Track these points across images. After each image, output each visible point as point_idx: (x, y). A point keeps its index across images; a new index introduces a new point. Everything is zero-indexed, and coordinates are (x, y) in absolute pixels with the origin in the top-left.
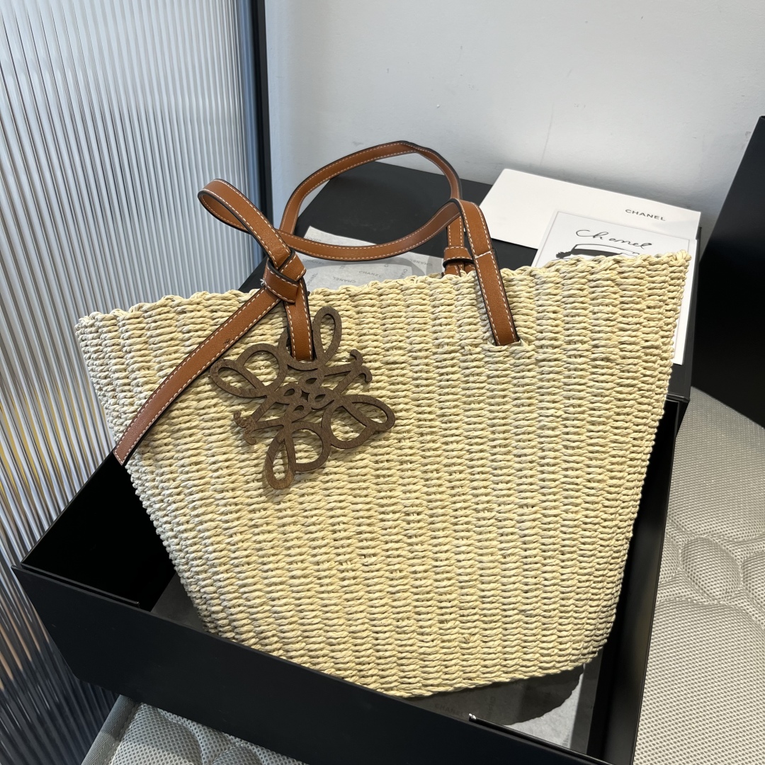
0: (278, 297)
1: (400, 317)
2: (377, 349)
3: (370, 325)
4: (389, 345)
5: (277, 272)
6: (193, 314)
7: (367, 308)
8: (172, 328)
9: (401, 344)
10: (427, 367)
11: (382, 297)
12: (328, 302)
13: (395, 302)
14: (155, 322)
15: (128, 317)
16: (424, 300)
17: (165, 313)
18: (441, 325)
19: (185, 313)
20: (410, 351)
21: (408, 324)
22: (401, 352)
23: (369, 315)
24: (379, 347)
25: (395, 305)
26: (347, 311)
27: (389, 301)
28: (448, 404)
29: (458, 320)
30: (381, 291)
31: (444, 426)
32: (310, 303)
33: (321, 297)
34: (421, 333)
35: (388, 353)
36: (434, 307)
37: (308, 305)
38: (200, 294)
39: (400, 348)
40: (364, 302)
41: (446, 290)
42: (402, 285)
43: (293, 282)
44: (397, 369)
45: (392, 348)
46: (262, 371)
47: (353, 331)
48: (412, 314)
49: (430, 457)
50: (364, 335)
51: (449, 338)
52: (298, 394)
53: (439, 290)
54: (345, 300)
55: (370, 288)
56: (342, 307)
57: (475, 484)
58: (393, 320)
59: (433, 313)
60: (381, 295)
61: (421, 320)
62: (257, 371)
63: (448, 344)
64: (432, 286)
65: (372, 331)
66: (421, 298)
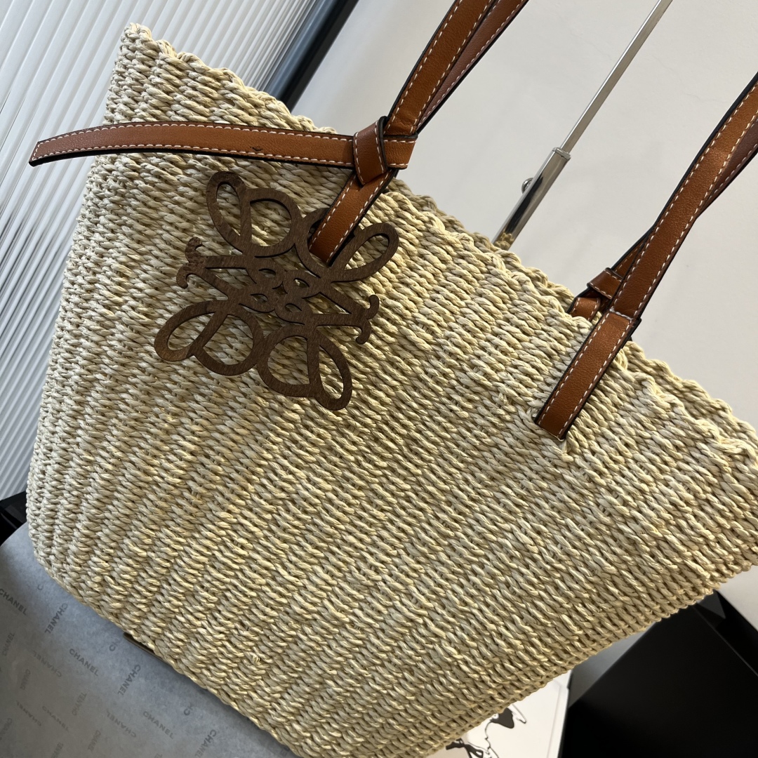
0: (353, 161)
1: (462, 299)
2: (407, 312)
3: (423, 280)
4: (423, 319)
5: (381, 137)
6: (240, 112)
7: (435, 259)
8: (207, 110)
9: (436, 329)
10: (442, 378)
11: (461, 261)
12: (398, 217)
13: (470, 277)
14: (194, 88)
15: (169, 60)
16: (504, 303)
17: (213, 88)
18: (496, 347)
19: (233, 104)
20: (439, 345)
21: (464, 315)
22: (429, 337)
23: (431, 268)
24: (411, 312)
25: (469, 282)
26: (411, 243)
27: (465, 272)
28: (430, 433)
29: (520, 359)
30: (466, 252)
31: (405, 450)
32: (378, 202)
33: (395, 205)
34: (468, 336)
35: (415, 326)
36: (508, 320)
37: (373, 202)
38: (267, 95)
39: (433, 333)
40: (437, 249)
41: (537, 313)
42: (495, 266)
43: (385, 162)
44: (410, 352)
45: (424, 326)
46: (263, 232)
47: (399, 271)
48: (477, 307)
49: (364, 469)
50: (407, 285)
51: (492, 368)
53: (529, 307)
54: (419, 230)
55: (458, 240)
56: (409, 235)
57: (385, 534)
58: (452, 296)
59: (500, 326)
60: (463, 257)
61: (480, 322)
63: (486, 374)
64: (526, 296)
65: (418, 288)
66: (502, 298)
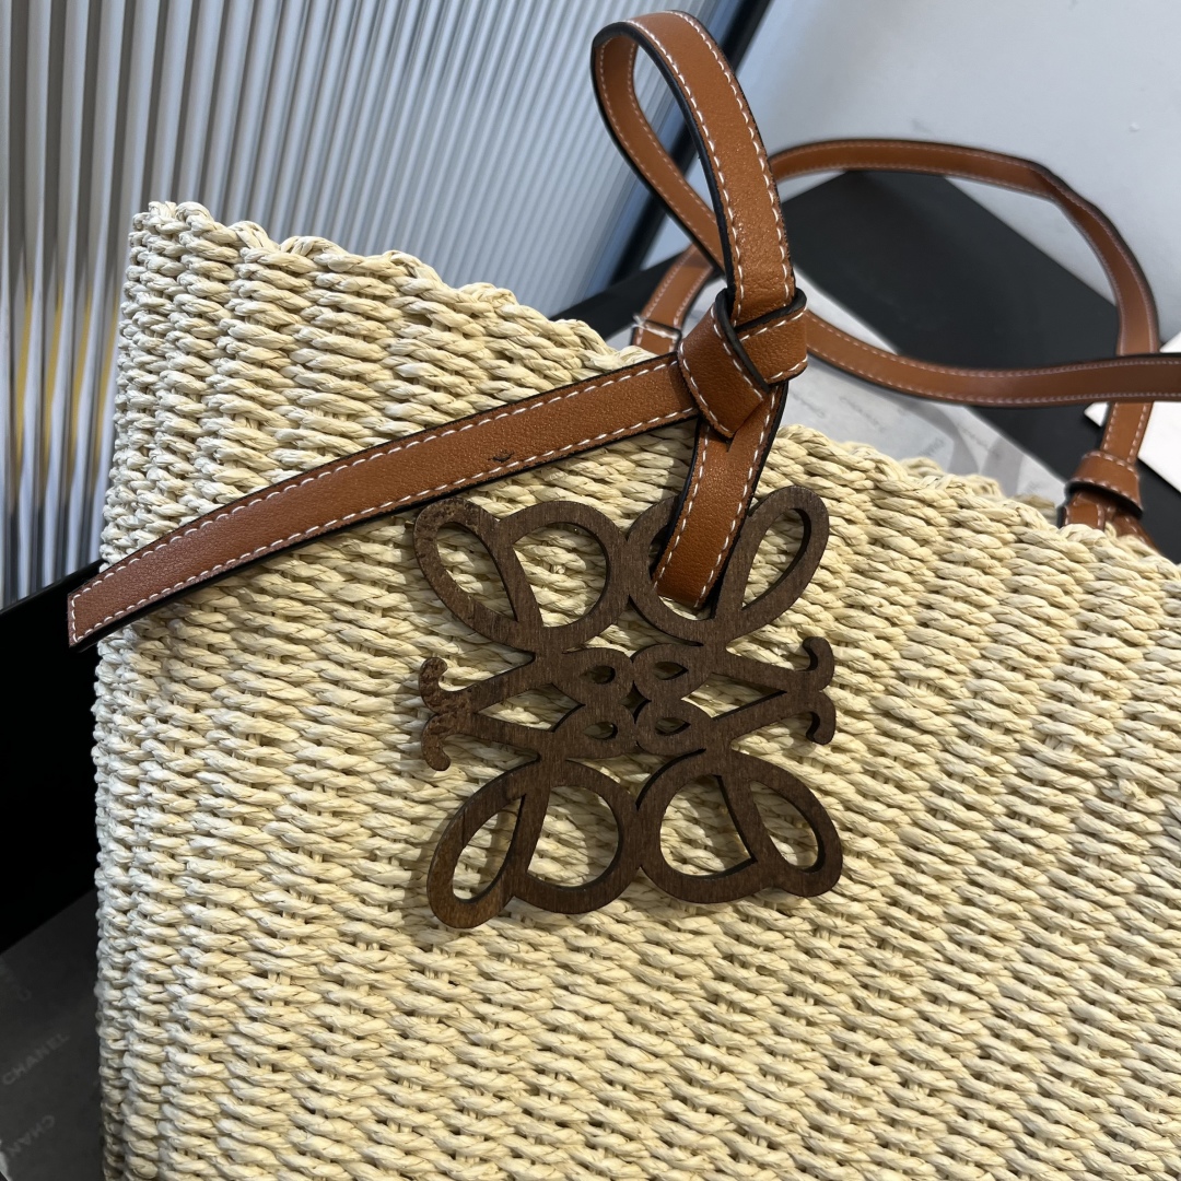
0: (694, 403)
1: (981, 607)
2: (879, 663)
3: (894, 591)
4: (915, 668)
5: (731, 335)
6: (447, 337)
7: (907, 543)
8: (374, 347)
9: (949, 682)
10: (988, 778)
11: (960, 532)
12: (812, 474)
13: (988, 562)
14: (337, 308)
15: (270, 259)
16: (1067, 593)
17: (375, 297)
18: (1082, 685)
19: (428, 323)
20: (963, 712)
21: (995, 638)
22: (939, 702)
23: (904, 562)
24: (885, 659)
25: (985, 571)
26: (849, 521)
27: (974, 553)
28: (993, 900)
29: (1137, 698)
30: (965, 513)
31: (951, 948)
32: (772, 457)
33: (801, 452)
34: (1017, 678)
35: (902, 687)
36: (1085, 626)
37: (762, 462)
38: (493, 291)
39: (941, 691)
40: (907, 521)
41: (1143, 599)
42: (1027, 525)
43: (758, 383)
44: (905, 740)
45: (921, 681)
46: (554, 577)
47: (839, 583)
48: (1017, 616)
49: (875, 1012)
50: (864, 608)
51: (1087, 732)
52: (618, 690)
53: (1125, 591)
54: (858, 491)
55: (940, 491)
56: (843, 508)
57: (960, 1144)
58: (961, 607)
59: (1074, 642)
60: (958, 524)
61: (1037, 647)
62: (541, 572)
63: (1077, 747)
64: (1109, 568)
65: (890, 610)
66: (1060, 585)
